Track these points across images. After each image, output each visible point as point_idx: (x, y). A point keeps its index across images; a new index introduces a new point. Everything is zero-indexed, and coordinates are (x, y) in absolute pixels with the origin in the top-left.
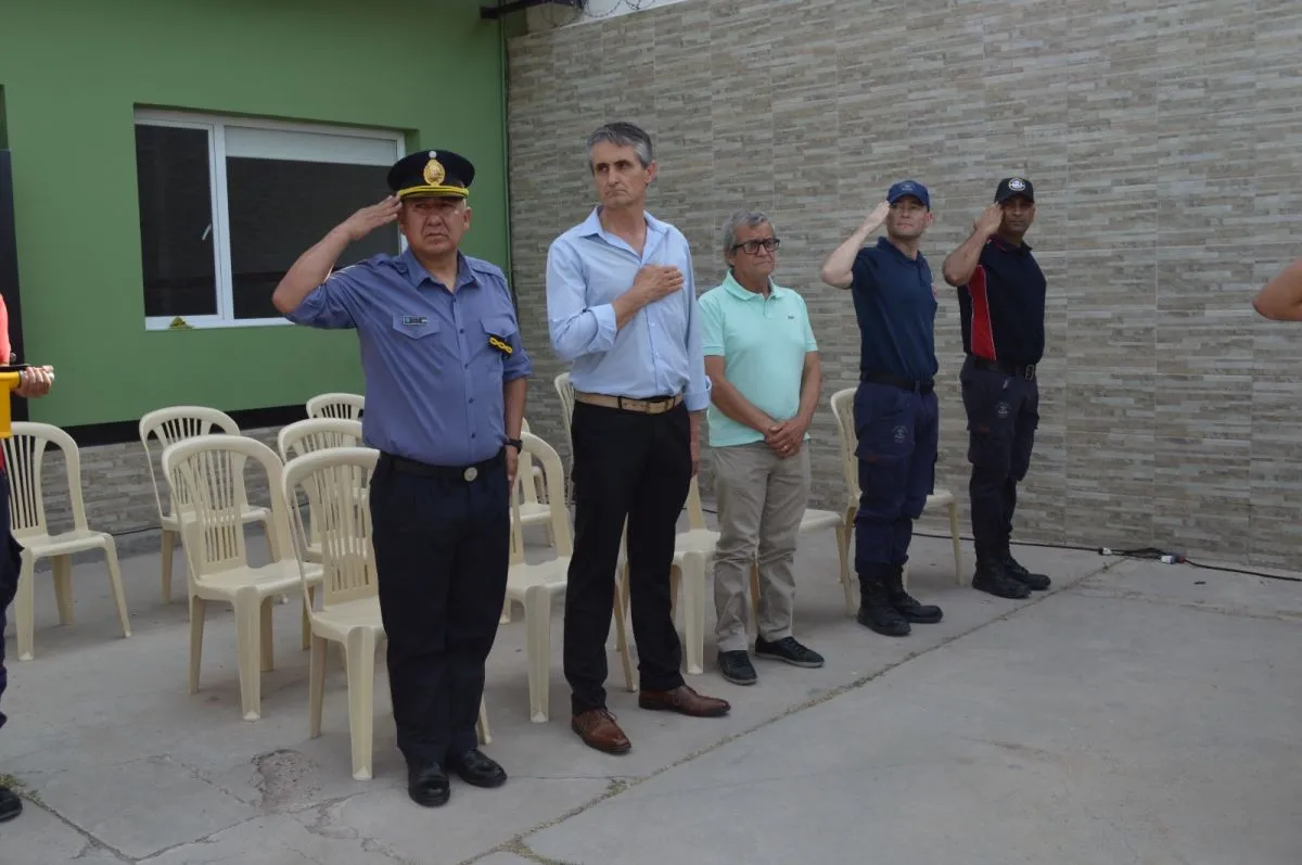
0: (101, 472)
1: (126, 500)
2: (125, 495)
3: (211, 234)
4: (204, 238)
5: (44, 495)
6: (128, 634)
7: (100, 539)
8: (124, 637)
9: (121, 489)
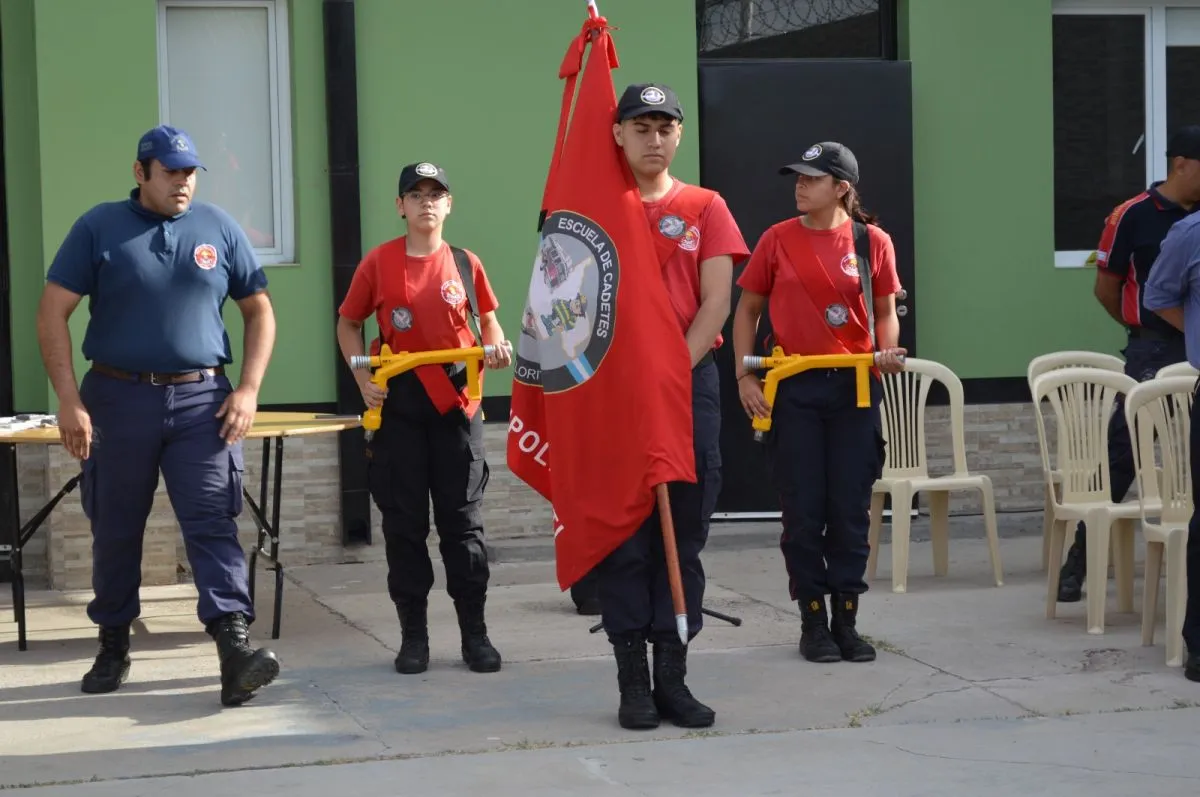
0: (992, 436)
1: (1020, 472)
2: (1020, 465)
3: (1143, 148)
4: (1134, 152)
5: (929, 457)
6: (1000, 583)
7: (978, 479)
8: (996, 586)
9: (1016, 458)
